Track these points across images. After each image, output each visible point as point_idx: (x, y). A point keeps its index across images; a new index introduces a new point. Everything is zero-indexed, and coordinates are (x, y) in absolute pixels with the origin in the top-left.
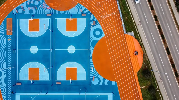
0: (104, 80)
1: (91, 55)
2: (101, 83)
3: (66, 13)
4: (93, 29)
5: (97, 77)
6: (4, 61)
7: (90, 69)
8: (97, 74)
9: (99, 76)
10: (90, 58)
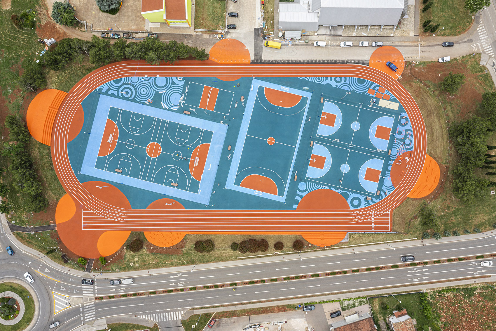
0: (301, 196)
1: (333, 189)
2: (298, 192)
3: (387, 172)
4: (362, 198)
5: (306, 190)
6: (352, 90)
7: (318, 184)
8: (310, 190)
9: (307, 192)
10: (330, 187)
